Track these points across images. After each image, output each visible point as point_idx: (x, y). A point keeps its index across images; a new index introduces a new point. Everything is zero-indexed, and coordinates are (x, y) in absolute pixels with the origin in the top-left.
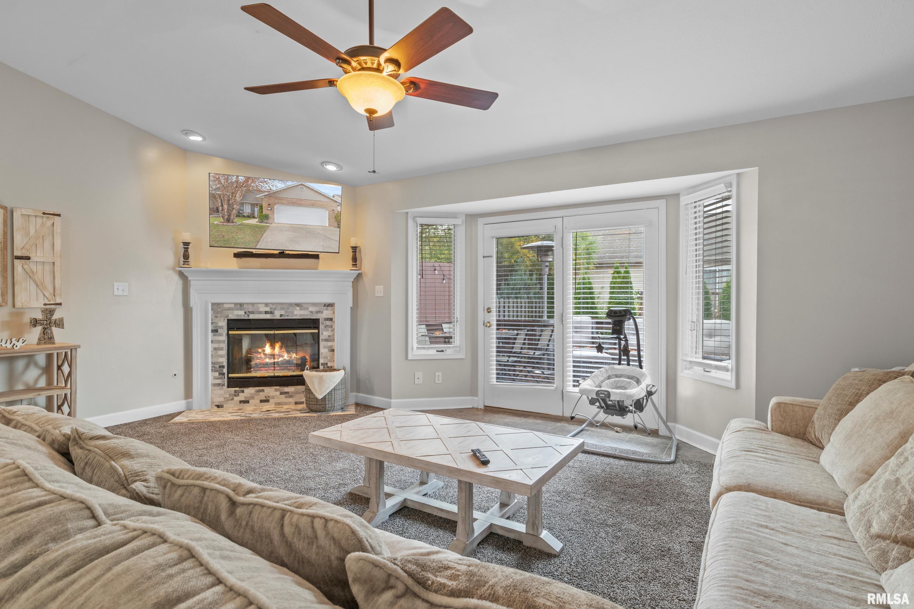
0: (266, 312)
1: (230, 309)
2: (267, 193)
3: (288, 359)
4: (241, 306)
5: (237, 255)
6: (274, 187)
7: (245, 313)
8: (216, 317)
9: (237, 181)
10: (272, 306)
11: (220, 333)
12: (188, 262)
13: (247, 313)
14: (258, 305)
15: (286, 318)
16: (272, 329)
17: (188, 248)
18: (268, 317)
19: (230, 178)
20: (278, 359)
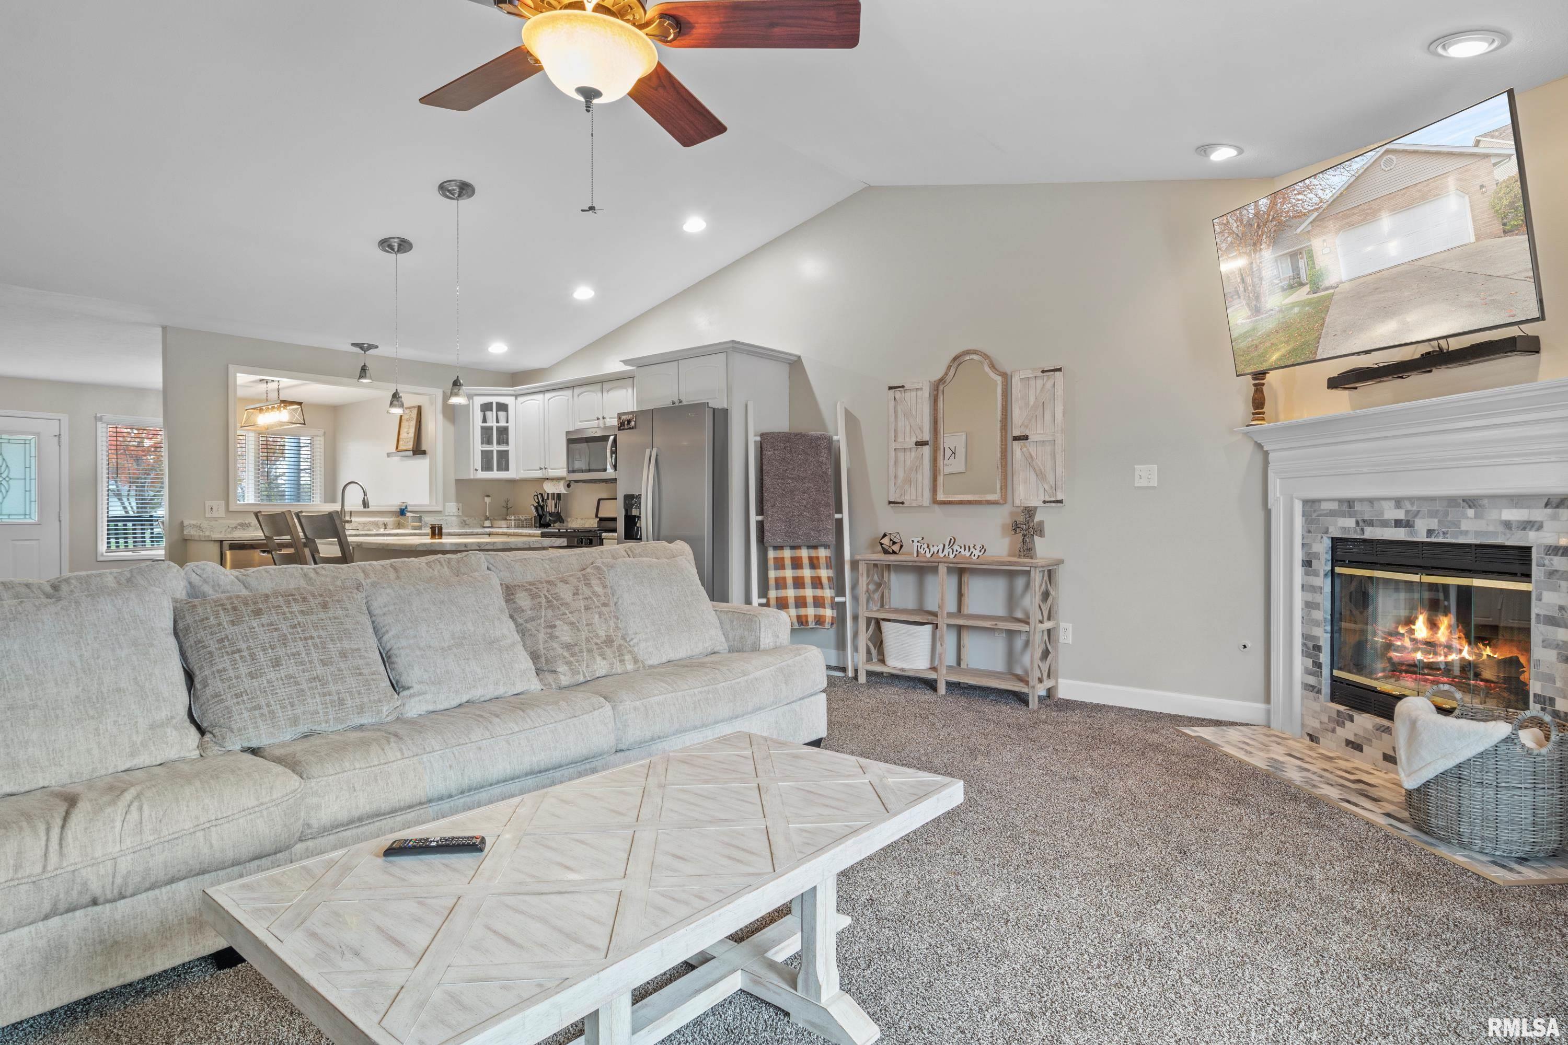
0: (1398, 523)
1: (1332, 513)
2: (1316, 214)
3: (1470, 658)
4: (1349, 504)
5: (1334, 383)
6: (1328, 191)
7: (1357, 523)
8: (1309, 532)
9: (1257, 215)
10: (1409, 507)
11: (1315, 570)
12: (1263, 413)
13: (1361, 523)
14: (1383, 503)
15: (1440, 539)
16: (1415, 570)
17: (1263, 384)
18: (1400, 534)
19: (1245, 212)
20: (1446, 656)
